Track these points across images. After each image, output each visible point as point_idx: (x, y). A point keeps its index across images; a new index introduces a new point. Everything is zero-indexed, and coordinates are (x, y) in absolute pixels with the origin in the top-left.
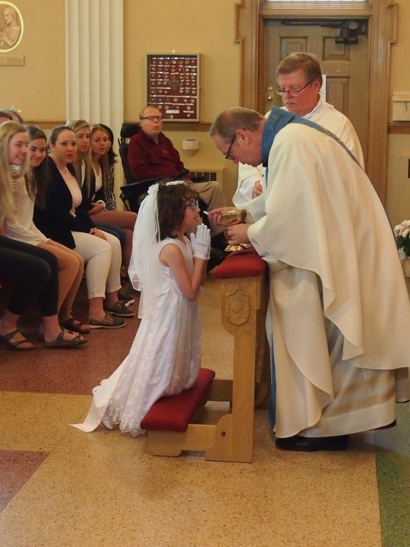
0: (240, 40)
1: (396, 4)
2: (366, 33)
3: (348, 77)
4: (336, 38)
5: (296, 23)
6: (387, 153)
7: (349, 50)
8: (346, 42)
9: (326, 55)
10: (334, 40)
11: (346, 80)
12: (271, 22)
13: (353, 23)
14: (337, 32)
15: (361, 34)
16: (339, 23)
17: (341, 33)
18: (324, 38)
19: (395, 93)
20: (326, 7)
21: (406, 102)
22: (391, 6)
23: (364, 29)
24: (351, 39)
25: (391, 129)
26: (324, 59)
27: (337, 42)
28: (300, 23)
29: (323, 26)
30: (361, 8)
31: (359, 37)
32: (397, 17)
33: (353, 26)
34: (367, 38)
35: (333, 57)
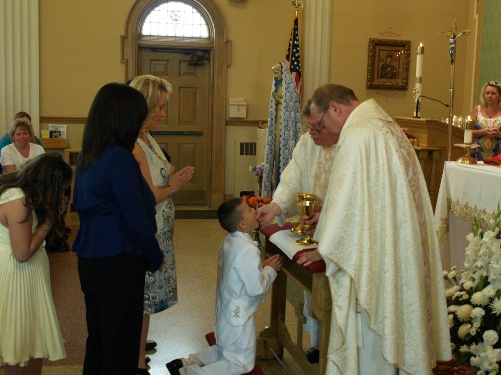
0: (124, 61)
1: (231, 41)
2: (208, 59)
3: (196, 88)
4: (189, 61)
5: (161, 50)
6: (225, 138)
7: (197, 70)
8: (196, 65)
9: (182, 72)
10: (187, 63)
11: (194, 90)
12: (143, 50)
13: (200, 52)
14: (189, 57)
15: (205, 59)
16: (191, 51)
17: (192, 58)
18: (180, 61)
19: (230, 99)
20: (181, 40)
21: (239, 105)
22: (227, 42)
23: (206, 56)
24: (199, 62)
25: (228, 123)
26: (180, 75)
27: (190, 64)
28: (164, 50)
29: (181, 53)
30: (205, 41)
31: (205, 61)
32: (231, 49)
33: (200, 54)
34: (209, 62)
35: (185, 74)
